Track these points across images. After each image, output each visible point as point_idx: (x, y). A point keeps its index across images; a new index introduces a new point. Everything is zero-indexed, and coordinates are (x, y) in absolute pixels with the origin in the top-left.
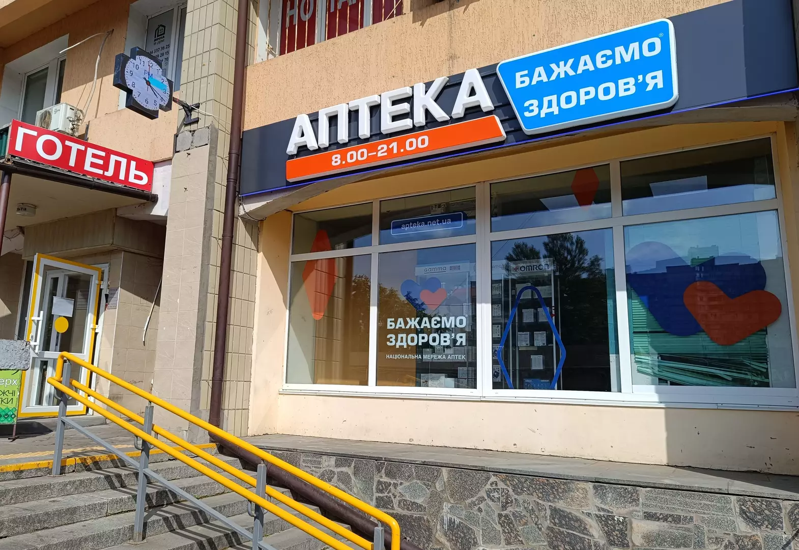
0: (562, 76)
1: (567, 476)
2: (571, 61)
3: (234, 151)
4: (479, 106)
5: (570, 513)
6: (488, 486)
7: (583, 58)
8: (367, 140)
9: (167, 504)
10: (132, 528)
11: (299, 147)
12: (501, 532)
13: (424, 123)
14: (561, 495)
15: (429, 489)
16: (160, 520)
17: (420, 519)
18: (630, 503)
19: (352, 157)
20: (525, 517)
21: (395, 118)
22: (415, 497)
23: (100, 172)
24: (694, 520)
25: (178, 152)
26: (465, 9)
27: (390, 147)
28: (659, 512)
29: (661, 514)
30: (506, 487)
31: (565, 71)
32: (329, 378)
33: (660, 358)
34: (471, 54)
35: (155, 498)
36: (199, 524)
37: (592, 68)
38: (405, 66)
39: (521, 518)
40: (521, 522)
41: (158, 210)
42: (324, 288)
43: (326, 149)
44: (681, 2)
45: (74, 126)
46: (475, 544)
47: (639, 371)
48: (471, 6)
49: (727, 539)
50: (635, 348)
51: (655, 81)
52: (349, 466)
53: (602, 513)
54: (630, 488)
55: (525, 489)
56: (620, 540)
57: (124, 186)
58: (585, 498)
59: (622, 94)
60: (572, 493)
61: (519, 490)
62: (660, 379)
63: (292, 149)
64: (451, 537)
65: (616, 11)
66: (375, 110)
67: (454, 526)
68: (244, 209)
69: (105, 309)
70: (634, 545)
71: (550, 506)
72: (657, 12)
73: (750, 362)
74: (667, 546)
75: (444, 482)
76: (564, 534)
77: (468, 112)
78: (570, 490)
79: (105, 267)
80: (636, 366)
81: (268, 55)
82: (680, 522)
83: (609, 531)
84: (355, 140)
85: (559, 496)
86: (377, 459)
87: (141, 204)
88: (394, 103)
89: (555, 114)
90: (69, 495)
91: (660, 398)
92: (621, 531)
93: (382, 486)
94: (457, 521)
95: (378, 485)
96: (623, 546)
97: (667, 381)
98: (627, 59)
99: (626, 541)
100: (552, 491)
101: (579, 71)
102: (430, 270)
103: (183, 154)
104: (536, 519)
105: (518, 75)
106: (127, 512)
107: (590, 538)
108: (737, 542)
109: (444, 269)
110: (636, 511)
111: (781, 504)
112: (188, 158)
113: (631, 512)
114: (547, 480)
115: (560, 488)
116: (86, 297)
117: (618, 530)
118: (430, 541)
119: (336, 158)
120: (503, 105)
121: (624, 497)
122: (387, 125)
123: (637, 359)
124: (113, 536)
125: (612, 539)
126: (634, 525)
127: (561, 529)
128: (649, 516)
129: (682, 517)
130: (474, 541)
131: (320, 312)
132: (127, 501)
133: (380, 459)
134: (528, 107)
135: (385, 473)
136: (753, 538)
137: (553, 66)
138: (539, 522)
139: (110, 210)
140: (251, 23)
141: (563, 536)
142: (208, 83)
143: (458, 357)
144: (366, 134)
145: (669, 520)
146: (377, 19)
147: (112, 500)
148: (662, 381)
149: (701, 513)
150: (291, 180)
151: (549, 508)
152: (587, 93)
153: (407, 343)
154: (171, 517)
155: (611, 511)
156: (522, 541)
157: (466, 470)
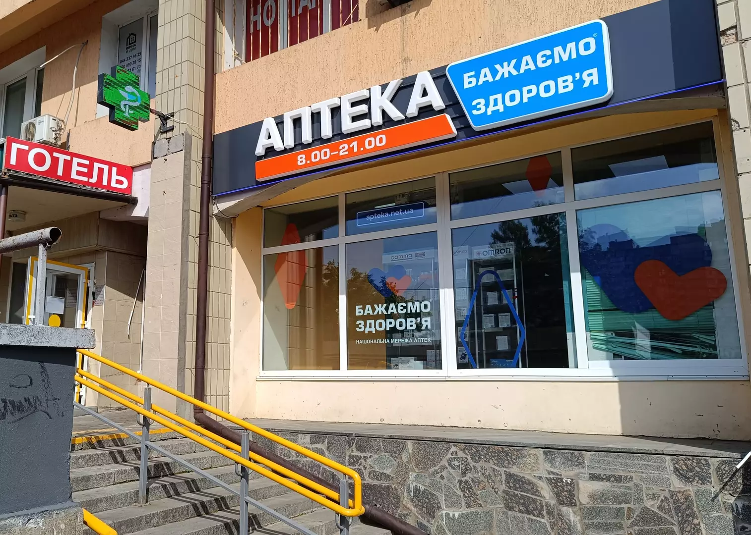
0: (506, 75)
1: (520, 443)
2: (514, 62)
3: (206, 155)
4: (431, 106)
5: (523, 477)
6: (449, 456)
7: (525, 59)
8: (329, 140)
9: (163, 476)
10: (137, 493)
11: (267, 149)
12: (462, 496)
13: (382, 123)
14: (515, 461)
15: (396, 460)
16: (159, 487)
17: (388, 488)
18: (577, 466)
19: (316, 156)
20: (483, 482)
21: (354, 119)
22: (383, 468)
23: (85, 179)
24: (634, 479)
25: (156, 158)
26: (416, 15)
27: (351, 146)
28: (602, 473)
29: (604, 475)
30: (465, 456)
31: (509, 71)
32: (304, 365)
33: (614, 334)
34: (423, 57)
35: (153, 470)
36: (192, 492)
37: (533, 68)
38: (362, 70)
39: (480, 483)
40: (480, 487)
41: (138, 212)
42: (296, 279)
43: (292, 150)
44: (614, 2)
45: (57, 135)
46: (439, 508)
47: (595, 348)
48: (422, 11)
49: (663, 495)
50: (590, 325)
51: (591, 78)
52: (323, 443)
53: (552, 476)
54: (576, 453)
55: (482, 457)
56: (569, 500)
57: (108, 191)
58: (536, 463)
59: (561, 91)
60: (525, 459)
61: (477, 458)
62: (614, 355)
63: (260, 150)
64: (417, 503)
65: (555, 12)
66: (336, 111)
67: (419, 493)
68: (218, 208)
69: (93, 306)
70: (581, 504)
71: (505, 471)
72: (592, 12)
73: (698, 335)
74: (611, 503)
75: (410, 454)
76: (518, 497)
77: (421, 111)
78: (523, 456)
79: (91, 267)
80: (591, 343)
81: (235, 60)
82: (621, 481)
83: (558, 492)
84: (318, 140)
85: (513, 461)
86: (348, 435)
87: (122, 206)
88: (354, 104)
89: (500, 111)
90: (81, 467)
91: (614, 372)
92: (569, 492)
93: (353, 460)
94: (422, 488)
95: (349, 459)
96: (572, 506)
97: (621, 356)
98: (565, 58)
99: (574, 500)
100: (507, 458)
101: (522, 71)
102: (396, 257)
103: (161, 160)
104: (493, 483)
105: (466, 76)
106: (130, 481)
107: (541, 499)
108: (672, 497)
109: (410, 256)
110: (582, 473)
111: (710, 462)
112: (165, 164)
113: (577, 475)
114: (502, 448)
115: (514, 455)
116: (75, 295)
117: (566, 491)
118: (398, 507)
119: (301, 158)
120: (453, 104)
121: (571, 461)
122: (348, 126)
123: (592, 337)
124: (122, 499)
125: (562, 499)
126: (581, 486)
127: (515, 492)
128: (594, 477)
129: (623, 477)
130: (438, 505)
131: (292, 301)
132: (130, 472)
133: (350, 435)
134: (476, 106)
135: (356, 447)
136: (685, 493)
137: (498, 67)
138: (496, 486)
139: (94, 213)
140: (218, 32)
141: (517, 498)
142: (181, 94)
143: (424, 340)
144: (328, 134)
145: (611, 480)
146: (335, 26)
147: (118, 471)
148: (617, 356)
149: (640, 472)
150: (260, 180)
151: (505, 473)
152: (530, 91)
153: (376, 329)
154: (168, 485)
155: (560, 473)
156: (481, 504)
157: (428, 442)
